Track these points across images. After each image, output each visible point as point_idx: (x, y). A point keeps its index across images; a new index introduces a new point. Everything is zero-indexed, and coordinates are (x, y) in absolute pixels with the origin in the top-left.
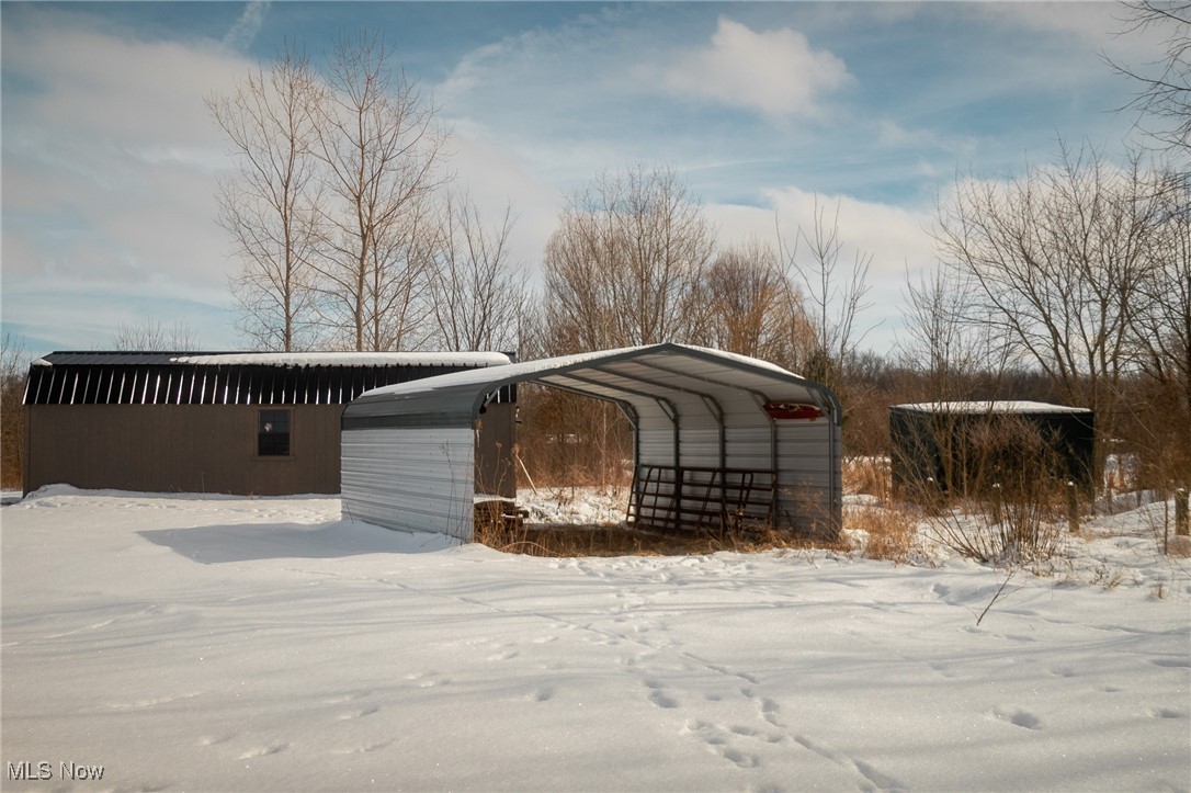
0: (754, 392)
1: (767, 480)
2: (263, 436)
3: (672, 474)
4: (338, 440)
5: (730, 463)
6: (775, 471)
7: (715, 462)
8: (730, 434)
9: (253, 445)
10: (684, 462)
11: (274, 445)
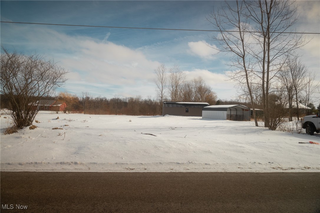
0: (242, 108)
1: (242, 116)
2: (186, 111)
3: (230, 115)
4: (202, 111)
5: (237, 114)
6: (243, 115)
7: (236, 114)
8: (237, 112)
9: (185, 111)
10: (231, 114)
11: (187, 111)
